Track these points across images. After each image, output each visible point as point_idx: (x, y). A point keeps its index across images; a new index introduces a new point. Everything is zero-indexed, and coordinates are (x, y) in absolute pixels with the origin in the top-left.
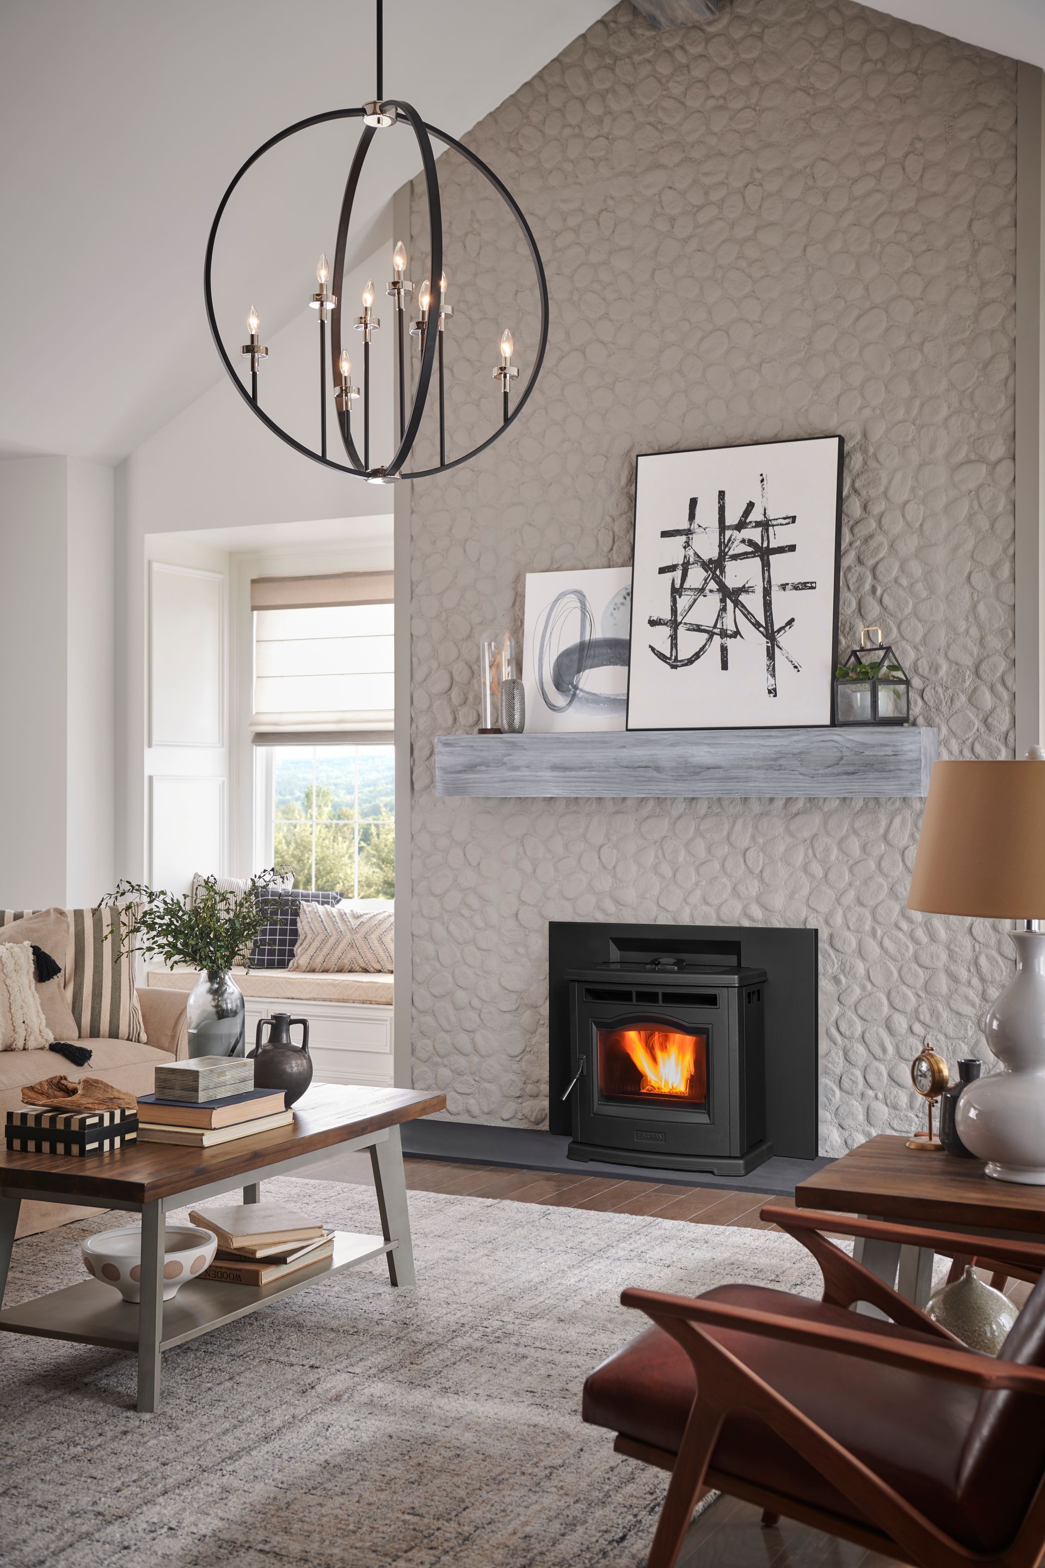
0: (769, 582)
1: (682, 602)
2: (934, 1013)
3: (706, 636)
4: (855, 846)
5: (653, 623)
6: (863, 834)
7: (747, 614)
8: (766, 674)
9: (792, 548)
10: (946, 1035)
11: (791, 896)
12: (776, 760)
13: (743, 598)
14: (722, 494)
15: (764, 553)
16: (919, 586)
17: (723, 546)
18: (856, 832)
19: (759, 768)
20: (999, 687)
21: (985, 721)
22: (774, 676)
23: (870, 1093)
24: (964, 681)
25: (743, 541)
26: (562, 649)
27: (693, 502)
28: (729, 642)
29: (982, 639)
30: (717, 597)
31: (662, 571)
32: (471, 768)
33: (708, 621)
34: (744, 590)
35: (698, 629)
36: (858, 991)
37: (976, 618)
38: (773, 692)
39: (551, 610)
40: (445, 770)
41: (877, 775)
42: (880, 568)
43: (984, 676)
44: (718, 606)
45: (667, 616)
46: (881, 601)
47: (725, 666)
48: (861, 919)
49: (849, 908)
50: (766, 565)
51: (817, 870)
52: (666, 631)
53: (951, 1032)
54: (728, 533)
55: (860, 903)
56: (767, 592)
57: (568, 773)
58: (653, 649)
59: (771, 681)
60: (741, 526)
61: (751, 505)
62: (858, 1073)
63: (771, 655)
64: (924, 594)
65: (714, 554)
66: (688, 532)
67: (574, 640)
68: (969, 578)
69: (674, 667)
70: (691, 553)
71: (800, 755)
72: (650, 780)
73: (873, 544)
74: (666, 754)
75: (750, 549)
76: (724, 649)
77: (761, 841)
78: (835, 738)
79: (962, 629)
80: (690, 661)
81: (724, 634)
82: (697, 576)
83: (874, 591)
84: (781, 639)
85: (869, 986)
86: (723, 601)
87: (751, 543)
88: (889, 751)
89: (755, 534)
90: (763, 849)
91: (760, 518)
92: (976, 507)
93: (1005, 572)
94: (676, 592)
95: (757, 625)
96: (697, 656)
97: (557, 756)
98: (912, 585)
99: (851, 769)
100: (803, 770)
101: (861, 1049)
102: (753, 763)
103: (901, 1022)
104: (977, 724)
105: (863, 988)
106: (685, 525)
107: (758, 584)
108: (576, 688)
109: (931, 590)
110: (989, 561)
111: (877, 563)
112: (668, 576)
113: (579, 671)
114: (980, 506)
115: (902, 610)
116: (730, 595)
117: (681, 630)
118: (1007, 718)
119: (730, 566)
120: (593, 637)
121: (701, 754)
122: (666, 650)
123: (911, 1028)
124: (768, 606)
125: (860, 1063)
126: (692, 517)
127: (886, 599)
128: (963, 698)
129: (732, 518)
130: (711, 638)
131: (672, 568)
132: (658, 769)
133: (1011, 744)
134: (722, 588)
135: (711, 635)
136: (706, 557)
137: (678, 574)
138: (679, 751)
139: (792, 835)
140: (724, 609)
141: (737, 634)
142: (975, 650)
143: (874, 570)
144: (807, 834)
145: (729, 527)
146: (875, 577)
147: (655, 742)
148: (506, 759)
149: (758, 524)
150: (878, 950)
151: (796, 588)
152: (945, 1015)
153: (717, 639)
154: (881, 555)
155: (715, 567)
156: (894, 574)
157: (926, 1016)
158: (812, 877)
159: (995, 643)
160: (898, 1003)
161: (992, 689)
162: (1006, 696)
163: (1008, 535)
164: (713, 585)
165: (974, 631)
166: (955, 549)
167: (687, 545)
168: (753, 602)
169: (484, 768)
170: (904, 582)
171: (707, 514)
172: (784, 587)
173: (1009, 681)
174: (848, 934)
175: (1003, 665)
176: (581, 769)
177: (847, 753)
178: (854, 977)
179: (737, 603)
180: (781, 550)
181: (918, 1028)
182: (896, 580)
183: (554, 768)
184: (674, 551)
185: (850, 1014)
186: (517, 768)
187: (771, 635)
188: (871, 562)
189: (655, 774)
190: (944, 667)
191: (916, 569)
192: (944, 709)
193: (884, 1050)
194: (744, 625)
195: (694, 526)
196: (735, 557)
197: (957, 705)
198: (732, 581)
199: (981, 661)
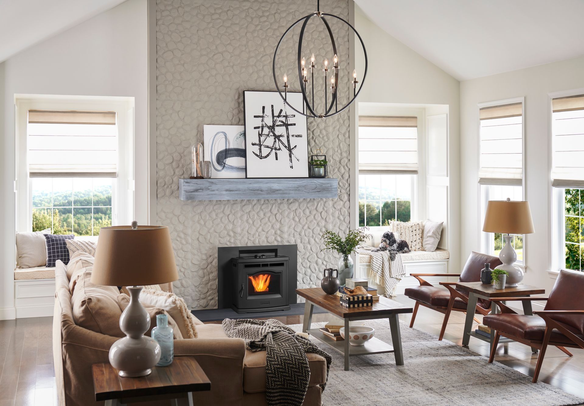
0: (288, 134)
1: (262, 138)
2: (329, 258)
3: (270, 149)
4: (307, 212)
5: (253, 144)
6: (310, 208)
7: (283, 143)
8: (289, 162)
9: (295, 124)
10: (332, 264)
11: (289, 227)
12: (298, 188)
13: (281, 138)
14: (272, 106)
15: (286, 125)
16: (325, 138)
17: (274, 122)
18: (308, 208)
19: (293, 190)
20: (346, 167)
21: (342, 176)
22: (292, 162)
23: (312, 283)
24: (337, 165)
25: (280, 121)
26: (219, 151)
27: (264, 108)
28: (278, 152)
29: (341, 153)
30: (273, 137)
31: (255, 128)
32: (197, 190)
33: (271, 145)
34: (281, 136)
35: (268, 147)
36: (308, 254)
37: (340, 147)
38: (292, 167)
39: (214, 138)
40: (186, 191)
41: (326, 192)
42: (315, 132)
43: (342, 164)
44: (273, 140)
45: (258, 142)
46: (315, 141)
47: (277, 159)
48: (309, 233)
49: (306, 230)
50: (287, 129)
51: (297, 219)
52: (258, 147)
53: (333, 263)
54: (275, 118)
55: (309, 228)
56: (288, 137)
57: (231, 192)
58: (254, 153)
59: (291, 164)
60: (279, 116)
61: (281, 111)
62: (308, 278)
63: (290, 156)
64: (326, 140)
65: (271, 124)
66: (263, 117)
67: (223, 148)
68: (338, 136)
69: (261, 159)
70: (264, 123)
71: (304, 186)
72: (259, 194)
73: (313, 124)
74: (264, 186)
75: (282, 124)
76: (276, 154)
77: (280, 211)
78: (315, 181)
79: (336, 151)
80: (266, 157)
81: (276, 149)
82: (266, 131)
83: (313, 138)
84: (293, 151)
85: (311, 252)
86: (275, 139)
87: (282, 122)
88: (329, 185)
89: (283, 119)
90: (281, 214)
91: (285, 114)
92: (339, 117)
93: (347, 135)
94: (260, 135)
95: (286, 147)
96: (268, 155)
97: (228, 187)
98: (323, 137)
99: (319, 190)
100: (306, 191)
101: (309, 270)
102: (291, 189)
103: (320, 261)
104: (340, 177)
105: (310, 253)
106: (261, 114)
107: (285, 134)
108: (225, 164)
109: (328, 139)
110: (343, 132)
111: (314, 130)
112: (257, 130)
113: (225, 158)
114: (341, 117)
115: (321, 144)
116: (277, 137)
117: (262, 147)
118: (347, 175)
119: (276, 128)
120: (230, 147)
121: (275, 186)
122: (258, 153)
123: (323, 263)
124: (288, 141)
125: (309, 275)
126: (263, 112)
127: (316, 141)
128: (337, 170)
129: (276, 114)
130: (272, 150)
131: (258, 128)
132: (261, 191)
133: (349, 183)
134: (274, 135)
135: (272, 149)
136: (269, 125)
137: (260, 129)
138: (268, 185)
139: (290, 209)
140: (275, 141)
141: (280, 149)
142: (340, 156)
143: (313, 132)
144: (294, 209)
145: (275, 116)
146: (313, 134)
147: (261, 182)
148: (209, 188)
149: (284, 116)
150: (314, 241)
151: (296, 136)
152: (332, 258)
153: (274, 150)
154: (315, 128)
155: (272, 128)
156: (318, 134)
157: (327, 259)
158: (295, 221)
159: (344, 155)
160: (319, 256)
161: (344, 167)
162: (347, 169)
163: (348, 125)
164: (271, 134)
165: (339, 151)
166: (334, 128)
167: (262, 121)
168: (284, 140)
169: (201, 191)
170: (321, 136)
171: (268, 111)
172: (293, 136)
173: (348, 165)
174: (305, 237)
175: (346, 161)
176: (236, 191)
177: (318, 186)
178: (307, 250)
179: (279, 140)
180: (291, 125)
181: (325, 263)
182: (319, 135)
183: (227, 190)
184: (258, 122)
185: (306, 261)
186: (214, 191)
187: (290, 150)
188: (312, 130)
189: (261, 192)
190: (332, 161)
191: (324, 132)
192: (332, 172)
193: (316, 270)
194: (282, 147)
195: (264, 115)
196: (278, 126)
197: (335, 171)
198: (277, 133)
199: (341, 160)
